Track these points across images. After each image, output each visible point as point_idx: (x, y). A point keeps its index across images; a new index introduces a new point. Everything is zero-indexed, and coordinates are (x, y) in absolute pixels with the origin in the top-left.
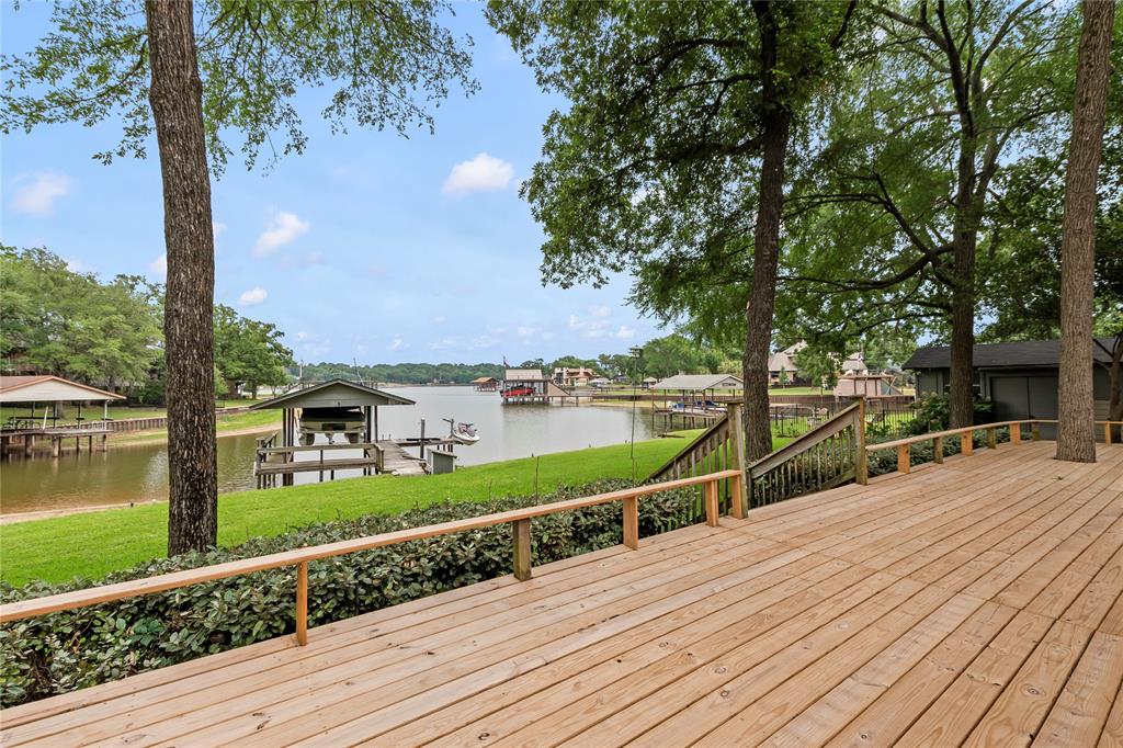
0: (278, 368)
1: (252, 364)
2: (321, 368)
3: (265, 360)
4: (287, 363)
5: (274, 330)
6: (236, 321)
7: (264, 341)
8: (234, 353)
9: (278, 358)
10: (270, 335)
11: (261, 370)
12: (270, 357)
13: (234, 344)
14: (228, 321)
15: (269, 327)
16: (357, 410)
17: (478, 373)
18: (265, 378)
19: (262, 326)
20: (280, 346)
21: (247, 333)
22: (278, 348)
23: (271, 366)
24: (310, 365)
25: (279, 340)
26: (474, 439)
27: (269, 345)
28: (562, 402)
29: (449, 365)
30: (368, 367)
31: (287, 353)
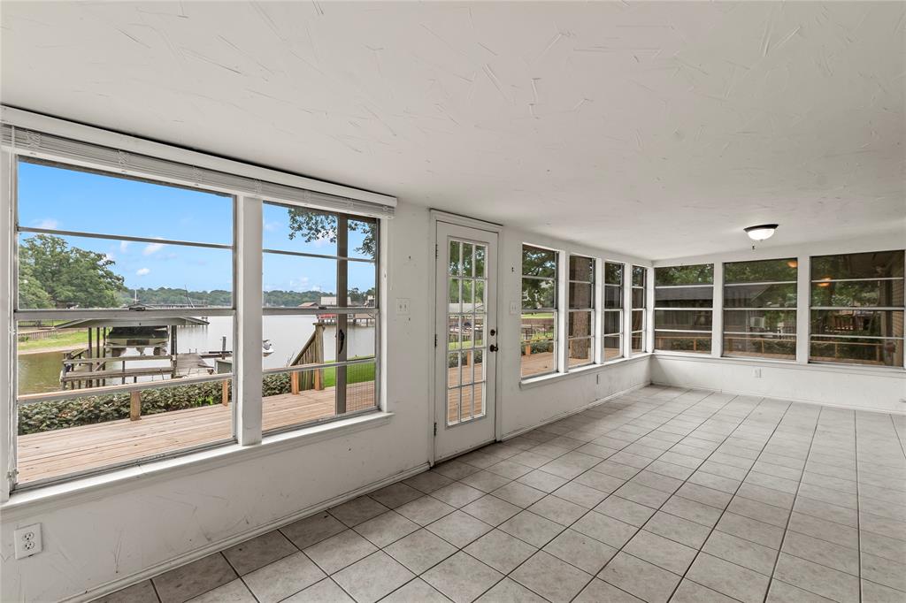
0: (109, 292)
1: (84, 288)
2: (160, 293)
3: (96, 285)
4: (119, 288)
5: (105, 259)
6: (66, 250)
7: (94, 269)
8: (64, 278)
9: (109, 283)
10: (100, 263)
11: (92, 294)
12: (101, 283)
13: (64, 270)
14: (58, 250)
15: (100, 257)
16: (165, 329)
17: (304, 299)
18: (96, 301)
19: (92, 255)
20: (111, 273)
21: (77, 261)
22: (109, 275)
23: (101, 291)
24: (149, 289)
25: (109, 268)
26: (268, 351)
27: (100, 272)
28: (367, 323)
29: (281, 292)
30: (205, 292)
31: (119, 279)
